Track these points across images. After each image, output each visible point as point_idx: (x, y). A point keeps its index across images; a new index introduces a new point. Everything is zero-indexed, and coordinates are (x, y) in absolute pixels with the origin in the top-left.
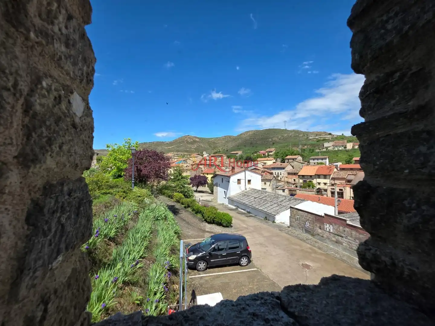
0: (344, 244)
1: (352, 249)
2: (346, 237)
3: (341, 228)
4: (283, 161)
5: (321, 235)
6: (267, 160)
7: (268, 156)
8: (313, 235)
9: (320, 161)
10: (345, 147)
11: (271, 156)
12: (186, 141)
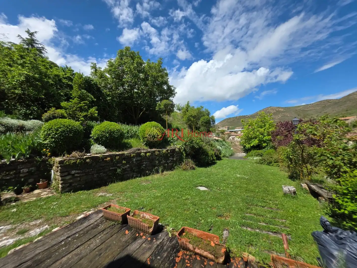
12: (268, 112)
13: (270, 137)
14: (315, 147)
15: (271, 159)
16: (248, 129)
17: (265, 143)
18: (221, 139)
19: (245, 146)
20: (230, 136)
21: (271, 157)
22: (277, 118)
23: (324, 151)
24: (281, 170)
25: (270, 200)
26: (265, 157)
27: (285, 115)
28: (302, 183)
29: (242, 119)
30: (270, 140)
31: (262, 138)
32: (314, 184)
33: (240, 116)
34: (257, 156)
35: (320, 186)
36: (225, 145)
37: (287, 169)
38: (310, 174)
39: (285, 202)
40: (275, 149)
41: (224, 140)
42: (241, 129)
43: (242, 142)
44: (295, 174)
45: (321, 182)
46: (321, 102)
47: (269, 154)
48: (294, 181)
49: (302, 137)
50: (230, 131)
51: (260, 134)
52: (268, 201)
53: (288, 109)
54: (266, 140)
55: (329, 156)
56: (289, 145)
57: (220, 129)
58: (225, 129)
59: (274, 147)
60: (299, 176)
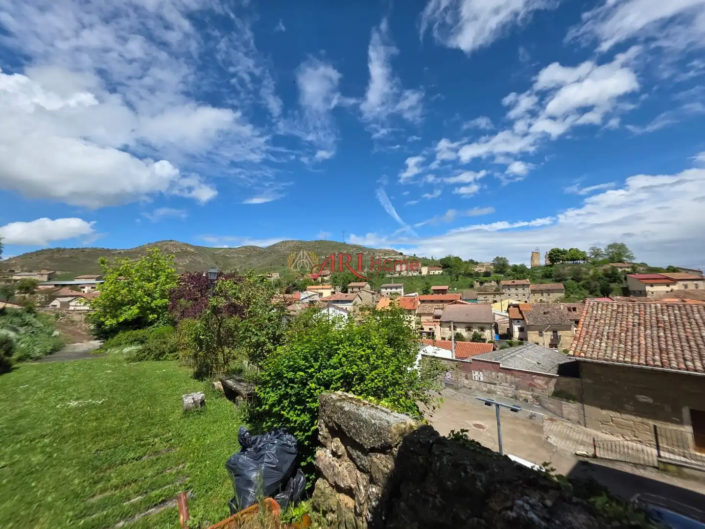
0: (498, 392)
1: (508, 396)
2: (500, 384)
3: (493, 373)
4: (345, 291)
5: (469, 387)
6: (323, 289)
7: (323, 281)
8: (456, 389)
9: (394, 290)
10: (420, 273)
11: (327, 281)
12: (166, 250)
13: (167, 300)
14: (236, 317)
15: (164, 346)
16: (116, 281)
17: (153, 314)
18: (16, 307)
19: (103, 323)
20: (53, 298)
21: (165, 343)
22: (181, 264)
23: (249, 324)
24: (180, 366)
25: (156, 436)
26: (152, 344)
27: (196, 260)
28: (215, 381)
29: (101, 258)
30: (165, 307)
31: (148, 303)
32: (231, 378)
33: (96, 249)
34: (132, 343)
35: (238, 378)
36: (31, 325)
37: (192, 361)
38: (226, 362)
39: (186, 428)
40: (174, 324)
41: (30, 311)
42: (93, 281)
43: (93, 313)
44: (205, 366)
45: (240, 371)
46: (246, 247)
47: (161, 336)
48: (202, 380)
49: (222, 302)
50: (56, 285)
51: (146, 295)
52: (151, 440)
53: (201, 251)
54: (156, 306)
55: (254, 330)
56: (200, 316)
57: (15, 277)
58: (37, 278)
59: (172, 321)
60: (211, 370)
